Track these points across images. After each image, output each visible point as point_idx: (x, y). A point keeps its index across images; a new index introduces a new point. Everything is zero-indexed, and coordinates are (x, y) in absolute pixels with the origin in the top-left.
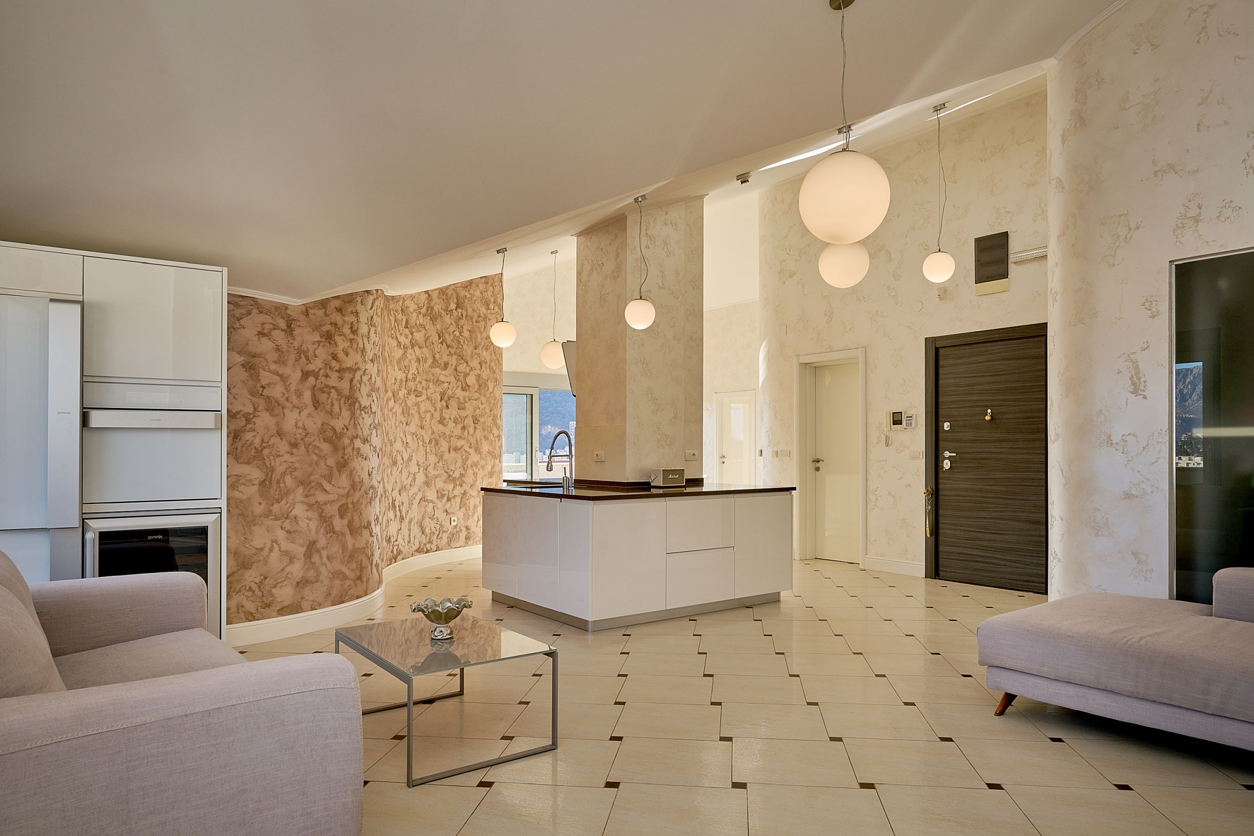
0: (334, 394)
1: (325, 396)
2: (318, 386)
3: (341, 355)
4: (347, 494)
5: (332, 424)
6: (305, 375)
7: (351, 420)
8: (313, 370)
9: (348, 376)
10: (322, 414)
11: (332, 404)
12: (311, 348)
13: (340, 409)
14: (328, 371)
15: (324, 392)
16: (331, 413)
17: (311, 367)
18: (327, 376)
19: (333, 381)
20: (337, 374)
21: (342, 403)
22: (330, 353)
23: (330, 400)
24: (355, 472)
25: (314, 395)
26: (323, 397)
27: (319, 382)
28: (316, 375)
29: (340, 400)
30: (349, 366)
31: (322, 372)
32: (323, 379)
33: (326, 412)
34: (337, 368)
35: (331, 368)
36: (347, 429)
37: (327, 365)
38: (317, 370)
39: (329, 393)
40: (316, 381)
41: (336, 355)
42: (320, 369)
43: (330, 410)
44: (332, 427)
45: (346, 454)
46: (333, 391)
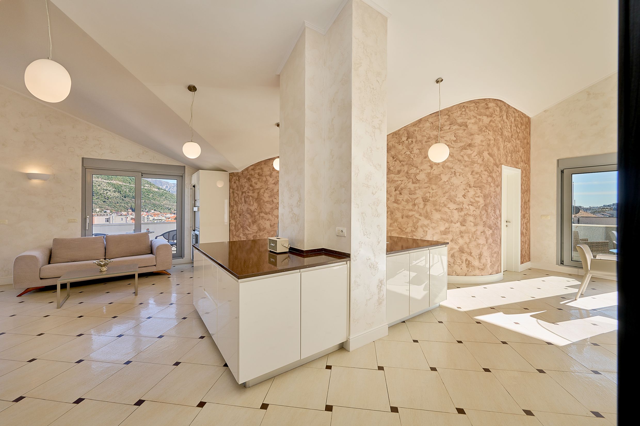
0: (251, 198)
1: (248, 199)
2: (246, 196)
3: (254, 184)
4: (256, 232)
5: (250, 208)
6: (243, 193)
7: (258, 206)
8: (244, 191)
9: (257, 191)
10: (247, 205)
11: (250, 201)
12: (244, 184)
13: (253, 203)
14: (249, 191)
15: (247, 198)
16: (250, 205)
17: (244, 190)
18: (248, 192)
19: (251, 194)
20: (252, 191)
21: (254, 200)
22: (249, 184)
23: (249, 200)
24: (260, 225)
25: (245, 199)
26: (247, 199)
27: (246, 194)
28: (245, 192)
29: (253, 200)
30: (257, 188)
31: (247, 191)
32: (247, 193)
33: (248, 204)
34: (252, 189)
35: (250, 190)
36: (256, 210)
37: (248, 189)
38: (245, 191)
39: (249, 198)
40: (245, 194)
41: (251, 185)
42: (246, 190)
43: (249, 203)
44: (250, 209)
45: (256, 218)
46: (250, 197)
